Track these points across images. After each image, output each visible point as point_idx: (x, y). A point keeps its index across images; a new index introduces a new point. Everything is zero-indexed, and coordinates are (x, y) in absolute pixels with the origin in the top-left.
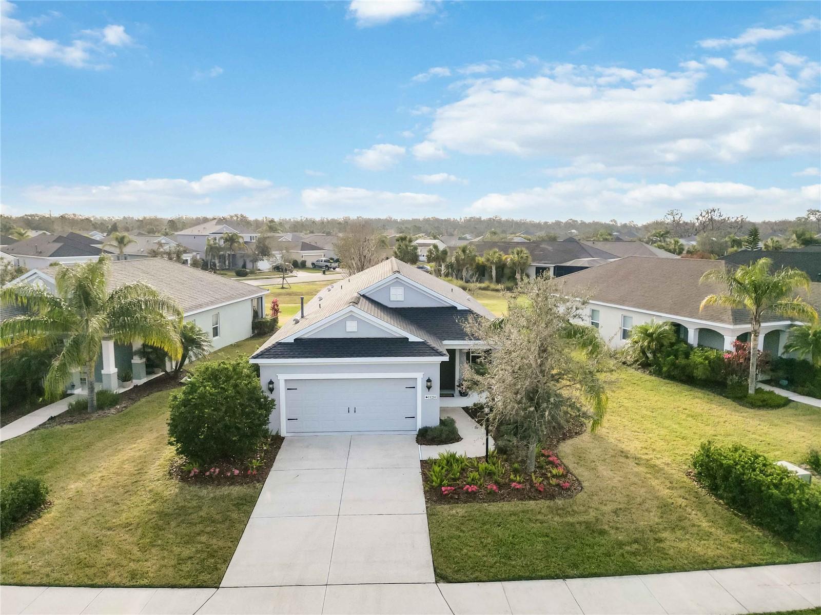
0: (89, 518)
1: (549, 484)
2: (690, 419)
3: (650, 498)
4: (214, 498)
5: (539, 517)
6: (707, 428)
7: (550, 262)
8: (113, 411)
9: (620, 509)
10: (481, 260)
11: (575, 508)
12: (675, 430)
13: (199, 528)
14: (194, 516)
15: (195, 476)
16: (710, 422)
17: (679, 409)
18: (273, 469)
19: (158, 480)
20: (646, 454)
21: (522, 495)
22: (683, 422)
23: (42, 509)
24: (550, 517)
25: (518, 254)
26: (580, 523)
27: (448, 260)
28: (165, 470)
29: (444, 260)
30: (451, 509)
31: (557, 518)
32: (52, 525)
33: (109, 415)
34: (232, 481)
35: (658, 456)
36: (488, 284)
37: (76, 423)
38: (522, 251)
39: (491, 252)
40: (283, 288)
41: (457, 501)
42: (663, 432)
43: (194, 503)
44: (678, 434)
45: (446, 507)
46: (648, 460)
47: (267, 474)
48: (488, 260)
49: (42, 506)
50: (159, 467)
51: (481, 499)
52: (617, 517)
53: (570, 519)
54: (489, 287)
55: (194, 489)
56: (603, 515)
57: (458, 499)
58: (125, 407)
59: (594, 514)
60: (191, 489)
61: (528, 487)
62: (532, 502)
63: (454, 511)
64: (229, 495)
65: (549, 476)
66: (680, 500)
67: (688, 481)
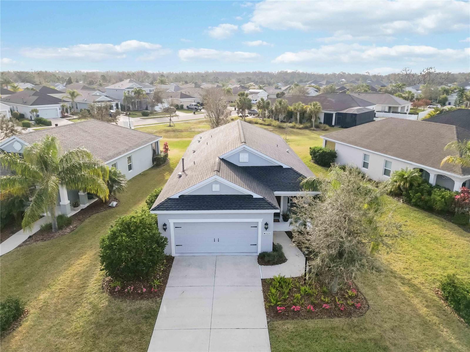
0: (51, 327)
1: (347, 304)
2: (432, 242)
3: (415, 316)
4: (131, 311)
5: (343, 334)
6: (445, 250)
7: (333, 110)
8: (68, 230)
9: (396, 326)
10: (291, 108)
11: (366, 325)
12: (424, 252)
13: (120, 338)
14: (117, 327)
15: (119, 291)
16: (446, 245)
17: (425, 233)
18: (167, 285)
19: (95, 293)
20: (408, 274)
21: (331, 314)
22: (428, 244)
23: (22, 318)
24: (350, 333)
25: (314, 106)
26: (370, 340)
27: (270, 108)
28: (99, 284)
29: (267, 108)
30: (284, 324)
31: (355, 335)
32: (28, 332)
33: (66, 233)
34: (142, 296)
35: (416, 276)
36: (295, 124)
37: (45, 240)
38: (316, 104)
39: (297, 104)
40: (170, 126)
41: (287, 317)
42: (417, 253)
43: (118, 315)
44: (426, 255)
45: (280, 322)
46: (409, 280)
47: (164, 290)
48: (295, 109)
49: (22, 316)
50: (96, 282)
51: (303, 316)
52: (394, 333)
53: (363, 336)
54: (295, 126)
55: (118, 302)
56: (384, 331)
57: (288, 316)
58: (76, 227)
59: (378, 331)
60: (116, 302)
61: (334, 306)
62: (337, 319)
63: (286, 327)
64: (140, 309)
65: (347, 296)
66: (435, 317)
67: (437, 299)
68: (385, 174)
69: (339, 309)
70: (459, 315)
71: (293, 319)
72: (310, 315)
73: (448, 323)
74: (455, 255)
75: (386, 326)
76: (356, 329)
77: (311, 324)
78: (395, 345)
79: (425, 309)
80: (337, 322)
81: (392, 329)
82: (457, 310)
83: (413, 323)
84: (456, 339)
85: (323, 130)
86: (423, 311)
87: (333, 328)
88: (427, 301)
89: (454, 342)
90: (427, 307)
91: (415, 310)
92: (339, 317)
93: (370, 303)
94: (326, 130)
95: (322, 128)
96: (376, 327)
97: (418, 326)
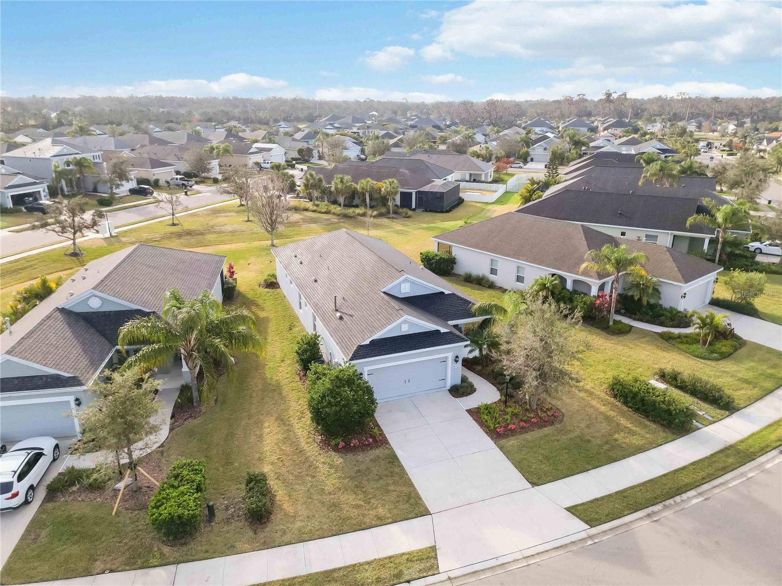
1: (548, 415)
3: (598, 413)
4: (371, 460)
5: (555, 438)
6: (598, 355)
7: (411, 188)
9: (589, 424)
10: (357, 187)
11: (568, 428)
13: (382, 482)
14: (371, 475)
15: (344, 447)
16: (598, 351)
18: (385, 433)
19: (320, 454)
21: (540, 425)
24: (559, 436)
25: (390, 184)
26: (576, 437)
28: (315, 445)
29: (320, 187)
30: (509, 442)
32: (290, 499)
34: (370, 446)
36: (364, 210)
37: (196, 417)
38: (393, 182)
39: (365, 182)
40: (174, 225)
41: (509, 436)
43: (362, 466)
45: (505, 441)
47: (385, 436)
50: (309, 444)
51: (520, 432)
52: (590, 430)
53: (570, 436)
54: (365, 213)
56: (583, 430)
61: (539, 419)
63: (511, 443)
64: (378, 457)
65: (545, 410)
66: (612, 412)
67: (609, 398)
68: (517, 281)
69: (544, 420)
70: (627, 406)
71: (512, 436)
72: (524, 430)
73: (622, 414)
74: (607, 358)
75: (582, 425)
76: (562, 432)
77: (529, 436)
78: (594, 437)
79: (603, 407)
80: (546, 430)
81: (587, 427)
82: (625, 403)
83: (599, 420)
84: (630, 423)
85: (405, 217)
86: (603, 409)
87: (546, 436)
88: (602, 401)
89: (630, 426)
90: (604, 405)
91: (597, 409)
92: (545, 427)
93: (563, 411)
94: (409, 217)
95: (404, 215)
96: (576, 428)
97: (603, 421)
